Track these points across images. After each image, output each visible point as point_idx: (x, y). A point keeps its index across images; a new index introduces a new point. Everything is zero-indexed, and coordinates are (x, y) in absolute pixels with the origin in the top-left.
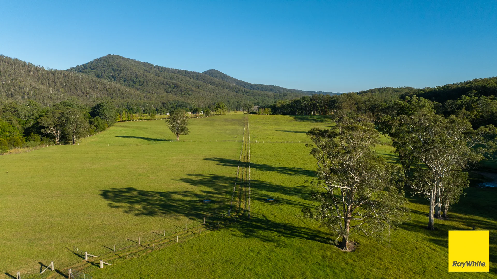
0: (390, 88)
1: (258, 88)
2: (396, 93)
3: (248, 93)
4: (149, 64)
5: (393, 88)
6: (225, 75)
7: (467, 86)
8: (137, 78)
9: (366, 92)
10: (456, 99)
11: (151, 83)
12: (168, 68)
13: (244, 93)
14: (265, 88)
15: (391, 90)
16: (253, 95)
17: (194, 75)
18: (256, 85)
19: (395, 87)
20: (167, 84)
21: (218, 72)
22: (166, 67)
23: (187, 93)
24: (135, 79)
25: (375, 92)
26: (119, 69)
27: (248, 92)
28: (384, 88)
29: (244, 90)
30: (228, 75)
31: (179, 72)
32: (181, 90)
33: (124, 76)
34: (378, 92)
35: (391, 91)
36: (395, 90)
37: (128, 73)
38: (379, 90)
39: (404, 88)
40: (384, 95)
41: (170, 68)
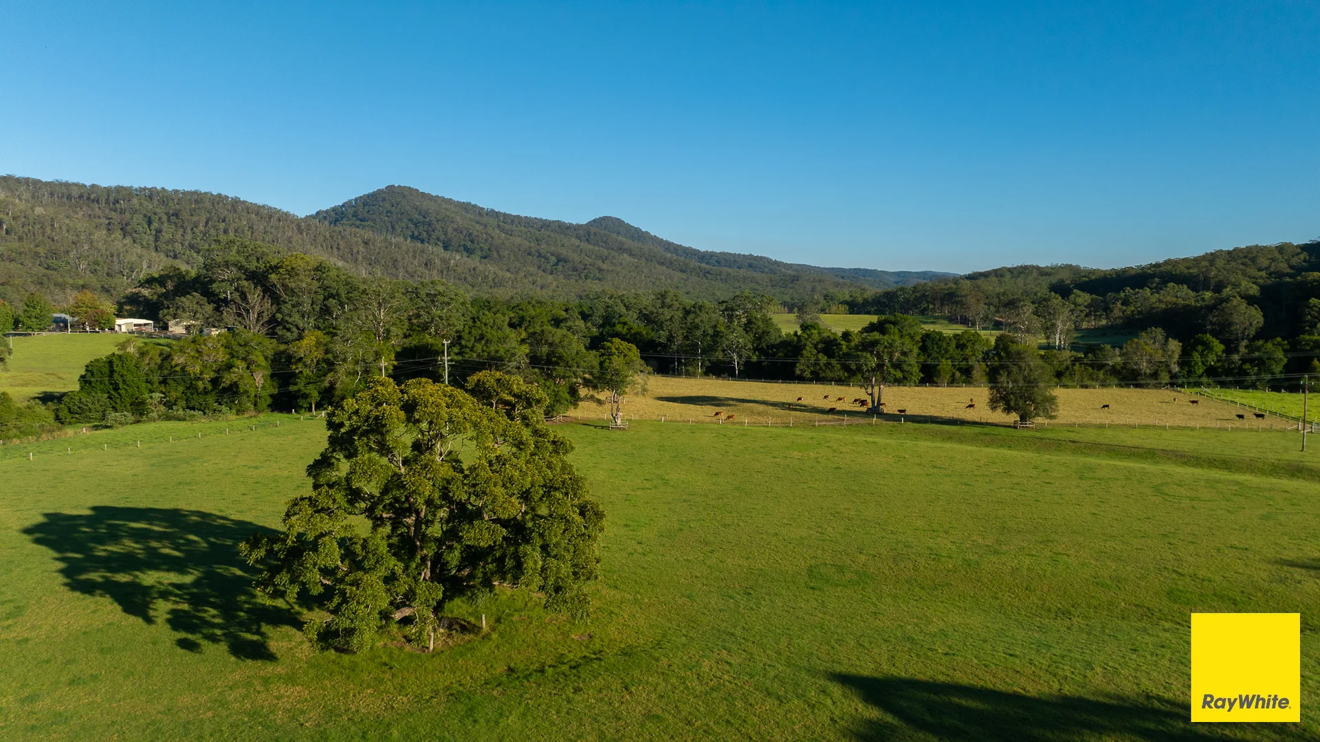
0: (1033, 267)
1: (718, 262)
2: (1044, 277)
3: (708, 275)
4: (475, 206)
5: (1038, 268)
6: (637, 230)
7: (1149, 271)
8: (472, 242)
9: (985, 275)
10: (1119, 292)
11: (506, 252)
12: (518, 216)
13: (701, 274)
14: (735, 261)
15: (1035, 271)
16: (721, 279)
17: (581, 232)
18: (712, 255)
19: (1042, 265)
20: (540, 256)
21: (619, 222)
22: (514, 214)
23: (592, 276)
24: (469, 244)
25: (1002, 276)
26: (427, 220)
27: (708, 273)
28: (1021, 266)
29: (699, 267)
30: (644, 230)
31: (546, 225)
32: (575, 270)
33: (442, 237)
34: (1010, 276)
35: (1035, 274)
36: (1043, 272)
37: (450, 230)
38: (1010, 270)
39: (1060, 267)
40: (1020, 281)
41: (523, 215)
